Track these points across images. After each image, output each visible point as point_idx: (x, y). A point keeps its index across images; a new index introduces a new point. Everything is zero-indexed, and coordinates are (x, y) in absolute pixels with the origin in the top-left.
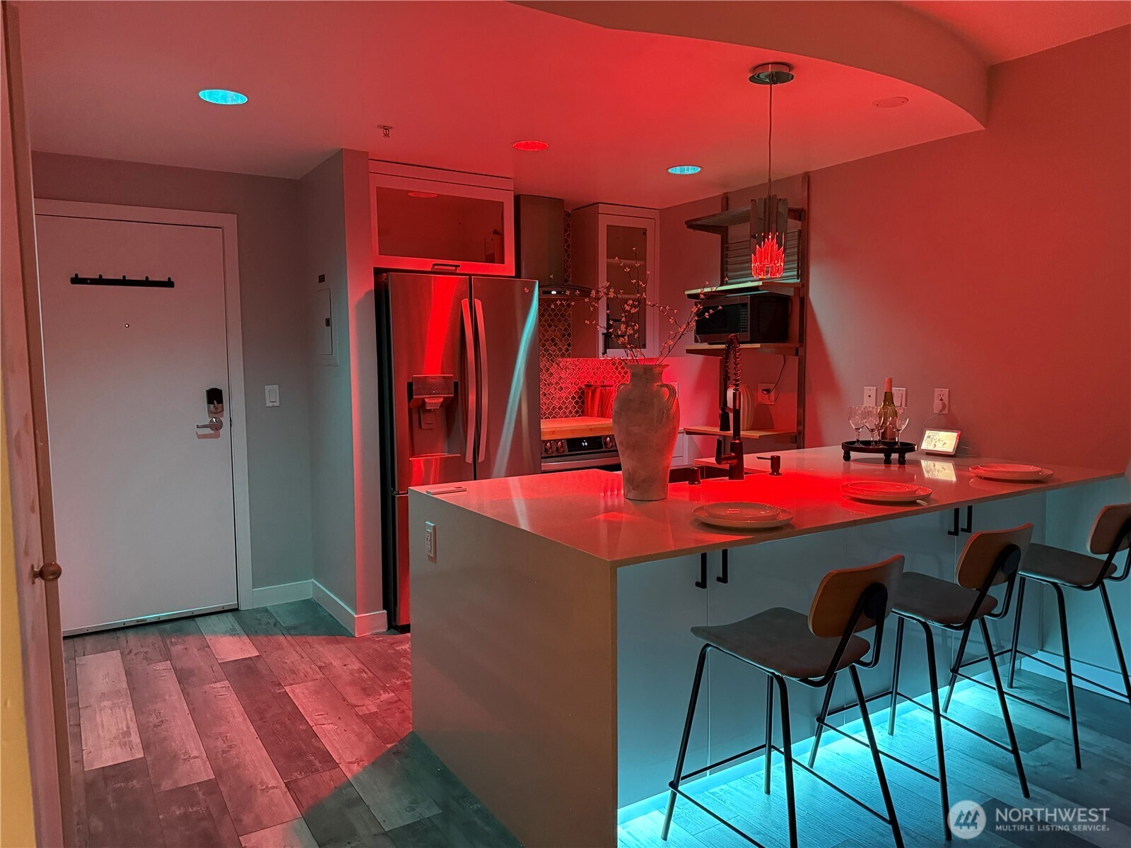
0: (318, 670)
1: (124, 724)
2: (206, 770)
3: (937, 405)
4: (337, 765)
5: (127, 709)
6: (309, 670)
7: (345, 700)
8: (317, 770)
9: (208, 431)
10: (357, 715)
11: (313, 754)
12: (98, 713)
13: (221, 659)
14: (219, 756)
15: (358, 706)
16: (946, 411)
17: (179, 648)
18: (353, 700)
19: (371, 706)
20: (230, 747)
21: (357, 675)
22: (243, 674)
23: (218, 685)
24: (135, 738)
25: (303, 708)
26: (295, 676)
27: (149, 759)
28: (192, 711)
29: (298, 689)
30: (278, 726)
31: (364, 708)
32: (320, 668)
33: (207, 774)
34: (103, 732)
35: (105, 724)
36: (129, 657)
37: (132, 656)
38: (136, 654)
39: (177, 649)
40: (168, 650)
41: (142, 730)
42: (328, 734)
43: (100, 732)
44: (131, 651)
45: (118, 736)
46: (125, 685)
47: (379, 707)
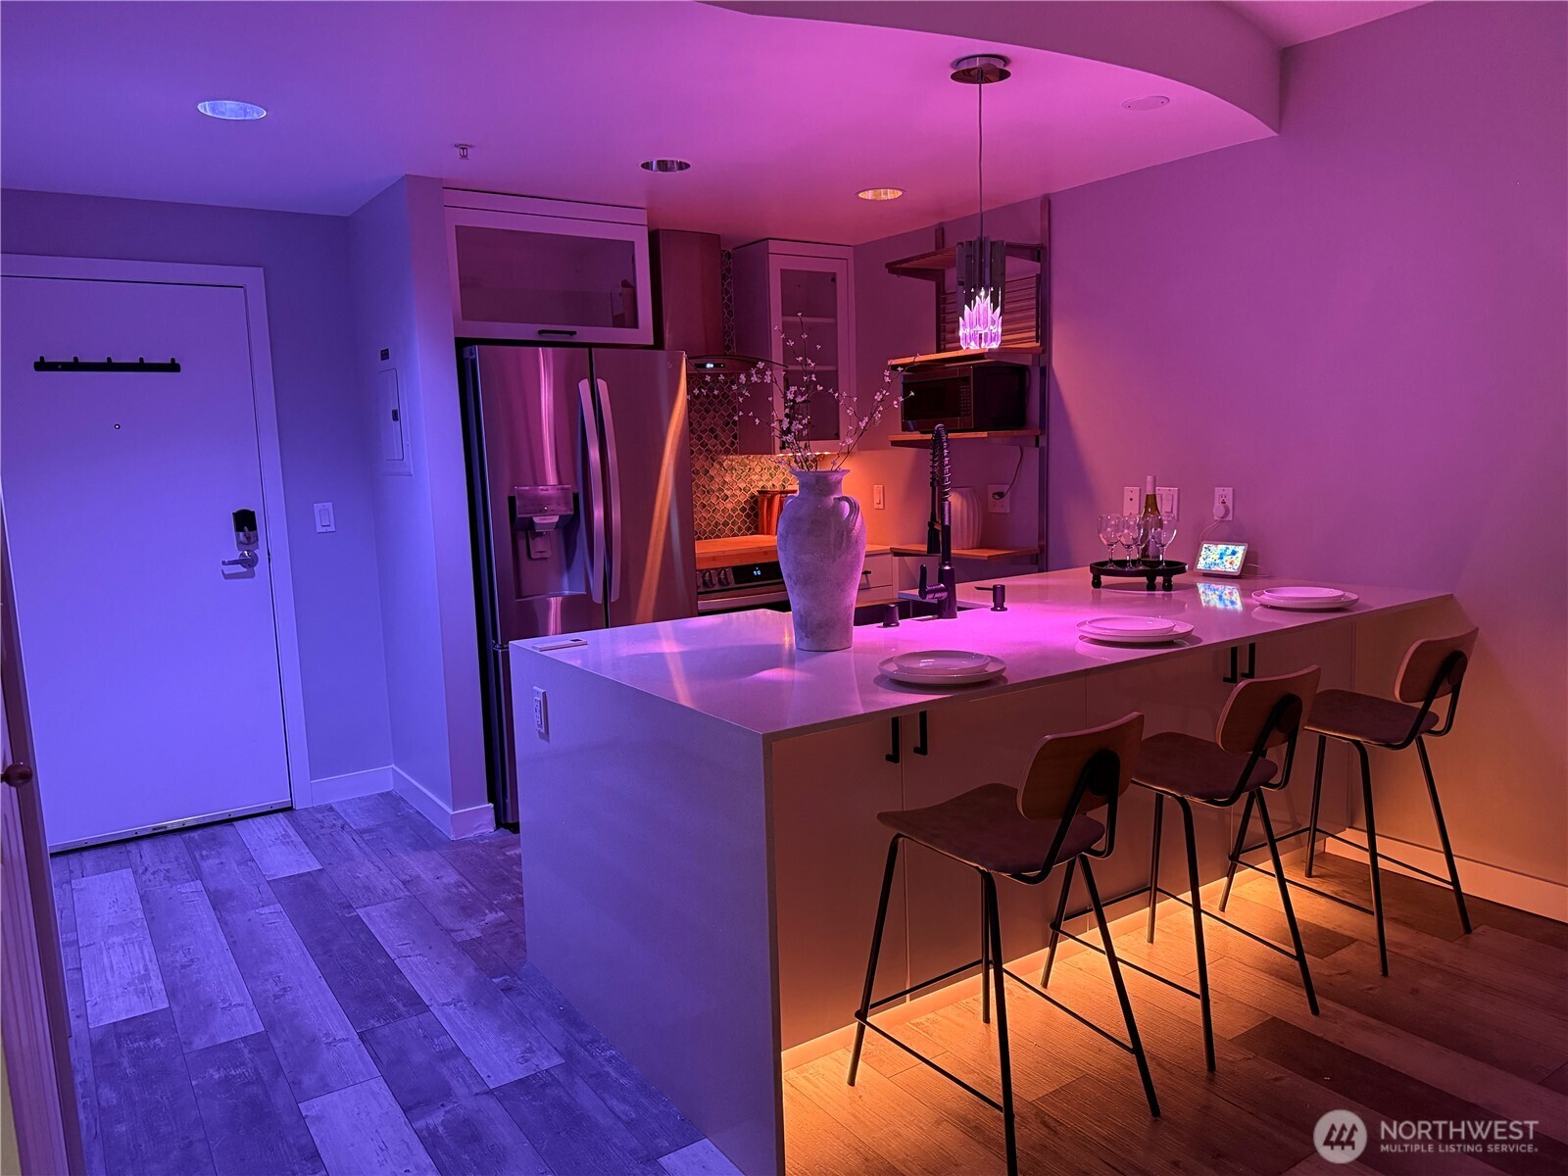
0: (402, 887)
1: (141, 966)
2: (252, 1020)
3: (1218, 511)
4: (427, 1008)
5: (144, 947)
6: (389, 886)
7: (437, 924)
8: (400, 1015)
9: (240, 569)
10: (454, 943)
11: (396, 995)
12: (104, 951)
13: (269, 876)
14: (270, 1002)
15: (456, 931)
16: (1230, 518)
17: (213, 862)
18: (448, 923)
19: (472, 930)
20: (284, 989)
21: (454, 890)
22: (301, 893)
23: (266, 910)
24: (157, 984)
25: (381, 936)
26: (370, 894)
27: (175, 1009)
28: (233, 945)
29: (375, 912)
30: (349, 961)
31: (464, 933)
32: (404, 883)
33: (255, 1026)
34: (113, 977)
35: (115, 968)
36: (144, 878)
37: (148, 875)
38: (154, 873)
39: (208, 865)
40: (198, 868)
41: (165, 971)
42: (415, 969)
43: (110, 978)
44: (146, 869)
45: (134, 981)
46: (140, 915)
47: (482, 931)
